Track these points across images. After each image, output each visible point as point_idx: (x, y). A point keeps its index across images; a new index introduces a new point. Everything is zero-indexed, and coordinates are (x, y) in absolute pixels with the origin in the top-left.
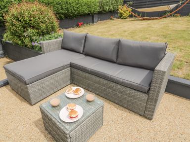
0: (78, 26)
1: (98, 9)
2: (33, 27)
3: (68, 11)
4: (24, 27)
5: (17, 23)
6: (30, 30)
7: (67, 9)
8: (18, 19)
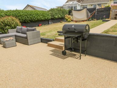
0: (39, 26)
1: (50, 17)
2: (9, 26)
3: (31, 19)
4: (5, 26)
5: (3, 24)
6: (7, 27)
7: (31, 18)
8: (3, 23)
